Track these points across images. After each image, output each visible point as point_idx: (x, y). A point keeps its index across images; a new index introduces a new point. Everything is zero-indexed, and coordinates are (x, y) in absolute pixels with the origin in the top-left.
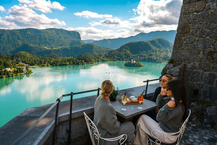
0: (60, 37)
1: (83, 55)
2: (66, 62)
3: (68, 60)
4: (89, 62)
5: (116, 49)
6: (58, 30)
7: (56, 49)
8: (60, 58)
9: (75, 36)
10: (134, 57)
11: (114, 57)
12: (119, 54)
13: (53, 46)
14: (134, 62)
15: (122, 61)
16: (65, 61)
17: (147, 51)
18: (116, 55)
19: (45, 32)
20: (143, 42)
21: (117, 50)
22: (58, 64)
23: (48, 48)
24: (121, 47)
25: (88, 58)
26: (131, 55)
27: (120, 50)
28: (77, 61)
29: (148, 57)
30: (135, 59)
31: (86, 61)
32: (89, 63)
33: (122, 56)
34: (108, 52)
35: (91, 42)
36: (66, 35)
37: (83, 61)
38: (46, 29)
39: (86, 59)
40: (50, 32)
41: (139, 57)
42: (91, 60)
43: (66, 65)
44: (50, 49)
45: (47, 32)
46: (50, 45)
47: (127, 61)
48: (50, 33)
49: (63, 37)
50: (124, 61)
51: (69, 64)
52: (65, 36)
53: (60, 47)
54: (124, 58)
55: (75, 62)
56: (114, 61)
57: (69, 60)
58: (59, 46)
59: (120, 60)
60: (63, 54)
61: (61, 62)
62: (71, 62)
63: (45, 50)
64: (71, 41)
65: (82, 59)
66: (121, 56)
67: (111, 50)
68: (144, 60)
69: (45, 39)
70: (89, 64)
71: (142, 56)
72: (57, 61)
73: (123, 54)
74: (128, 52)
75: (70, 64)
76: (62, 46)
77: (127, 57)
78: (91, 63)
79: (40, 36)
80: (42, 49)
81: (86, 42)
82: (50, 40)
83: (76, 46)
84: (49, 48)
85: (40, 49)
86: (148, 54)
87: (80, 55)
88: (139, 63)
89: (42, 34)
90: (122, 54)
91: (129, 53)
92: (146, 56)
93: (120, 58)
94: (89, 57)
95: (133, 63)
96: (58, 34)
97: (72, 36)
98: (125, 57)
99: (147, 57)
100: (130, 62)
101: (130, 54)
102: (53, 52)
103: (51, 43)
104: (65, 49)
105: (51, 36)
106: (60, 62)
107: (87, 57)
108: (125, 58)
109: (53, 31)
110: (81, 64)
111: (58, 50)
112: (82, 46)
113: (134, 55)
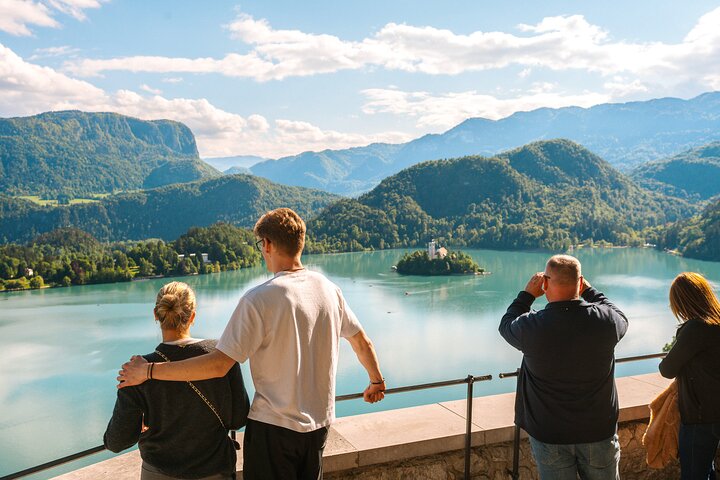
0: (103, 149)
1: (204, 230)
2: (123, 267)
3: (131, 255)
4: (232, 259)
5: (356, 194)
6: (93, 117)
7: (83, 205)
8: (97, 246)
9: (170, 141)
10: (440, 227)
11: (350, 232)
12: (370, 216)
13: (68, 189)
14: (438, 254)
15: (386, 248)
16: (119, 263)
17: (497, 200)
18: (357, 221)
19: (29, 130)
20: (478, 160)
21: (364, 200)
22: (85, 275)
23: (44, 203)
24: (380, 187)
25: (226, 240)
26: (428, 219)
27: (376, 198)
28: (175, 260)
29: (504, 227)
30: (447, 238)
31: (217, 256)
32: (234, 263)
33: (387, 225)
34: (321, 210)
35: (246, 167)
36: (129, 139)
37: (205, 256)
38: (39, 116)
39: (220, 249)
40: (57, 128)
41: (462, 229)
42: (239, 253)
43: (123, 279)
44: (55, 204)
45: (38, 128)
46: (55, 186)
47: (409, 246)
48: (53, 134)
49: (113, 150)
50: (397, 247)
51: (136, 276)
52: (122, 142)
53: (102, 196)
54: (396, 235)
55: (167, 264)
56: (348, 250)
57: (135, 257)
58: (95, 189)
59: (377, 246)
60: (115, 227)
61: (99, 268)
62: (146, 262)
63: (32, 211)
64: (152, 164)
65: (199, 250)
66: (381, 229)
67: (334, 201)
68: (488, 243)
69: (31, 160)
70: (232, 269)
71: (475, 223)
72: (82, 264)
73: (391, 217)
74: (412, 205)
75: (141, 275)
76: (109, 189)
77: (411, 229)
78: (243, 266)
79: (10, 146)
80: (15, 208)
81: (223, 169)
82: (51, 162)
83: (177, 185)
84: (49, 202)
85: (6, 209)
86: (504, 215)
87: (193, 228)
88: (461, 258)
89: (17, 139)
90: (386, 216)
91: (417, 214)
92: (494, 223)
93: (377, 237)
94: (231, 239)
95: (435, 257)
96: (92, 135)
97: (157, 141)
98: (400, 232)
99: (501, 225)
100: (420, 252)
101: (422, 217)
102: (67, 221)
103: (58, 178)
104: (121, 202)
105: (58, 147)
106: (94, 267)
107: (222, 236)
108: (402, 238)
109: (69, 125)
110: (193, 271)
111: (93, 210)
112: (203, 187)
113: (443, 222)
